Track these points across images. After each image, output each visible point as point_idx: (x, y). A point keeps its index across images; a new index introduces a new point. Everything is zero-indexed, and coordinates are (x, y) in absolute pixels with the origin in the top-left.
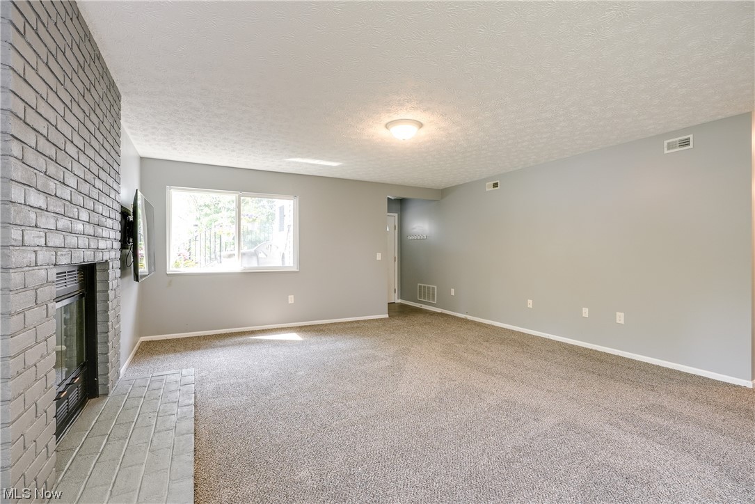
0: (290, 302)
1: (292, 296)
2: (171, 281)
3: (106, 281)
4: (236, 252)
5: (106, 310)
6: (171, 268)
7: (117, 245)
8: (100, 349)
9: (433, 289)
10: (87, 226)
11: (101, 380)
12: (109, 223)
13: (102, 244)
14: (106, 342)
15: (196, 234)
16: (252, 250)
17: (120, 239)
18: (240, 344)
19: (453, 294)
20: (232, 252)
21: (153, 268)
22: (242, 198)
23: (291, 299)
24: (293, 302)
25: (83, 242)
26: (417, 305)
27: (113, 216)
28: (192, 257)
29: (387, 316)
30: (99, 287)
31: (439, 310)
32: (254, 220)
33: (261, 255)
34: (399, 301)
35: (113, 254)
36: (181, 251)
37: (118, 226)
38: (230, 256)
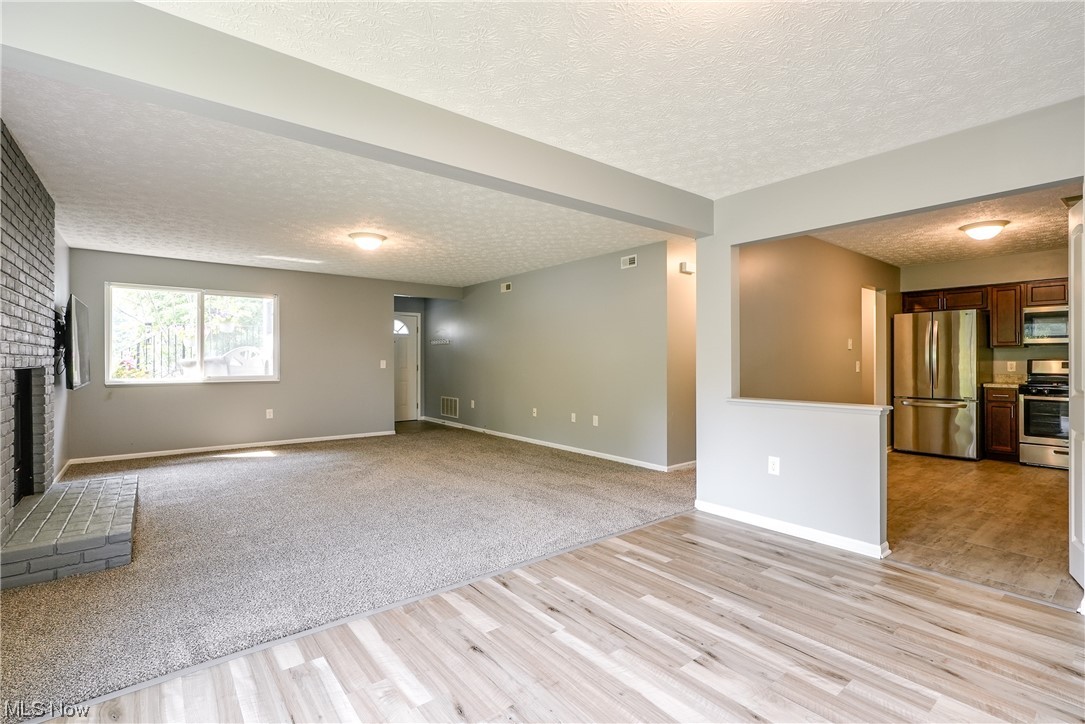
0: (268, 417)
1: (271, 410)
2: (110, 394)
3: (42, 385)
4: (197, 359)
5: (43, 412)
6: (111, 378)
7: (52, 352)
8: (35, 449)
9: (456, 401)
10: (31, 336)
11: (36, 479)
12: (45, 331)
13: (41, 351)
14: (43, 443)
15: (148, 336)
16: (220, 357)
17: (53, 345)
18: (199, 461)
19: (473, 406)
20: (192, 360)
21: (87, 377)
22: (206, 297)
23: (270, 414)
24: (272, 417)
25: (27, 349)
26: (439, 421)
27: (48, 324)
28: (142, 366)
29: (394, 432)
30: (35, 391)
31: (460, 426)
32: (228, 320)
33: (233, 363)
34: (423, 418)
35: (48, 359)
36: (125, 358)
37: (52, 333)
38: (192, 364)
